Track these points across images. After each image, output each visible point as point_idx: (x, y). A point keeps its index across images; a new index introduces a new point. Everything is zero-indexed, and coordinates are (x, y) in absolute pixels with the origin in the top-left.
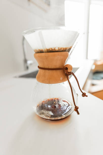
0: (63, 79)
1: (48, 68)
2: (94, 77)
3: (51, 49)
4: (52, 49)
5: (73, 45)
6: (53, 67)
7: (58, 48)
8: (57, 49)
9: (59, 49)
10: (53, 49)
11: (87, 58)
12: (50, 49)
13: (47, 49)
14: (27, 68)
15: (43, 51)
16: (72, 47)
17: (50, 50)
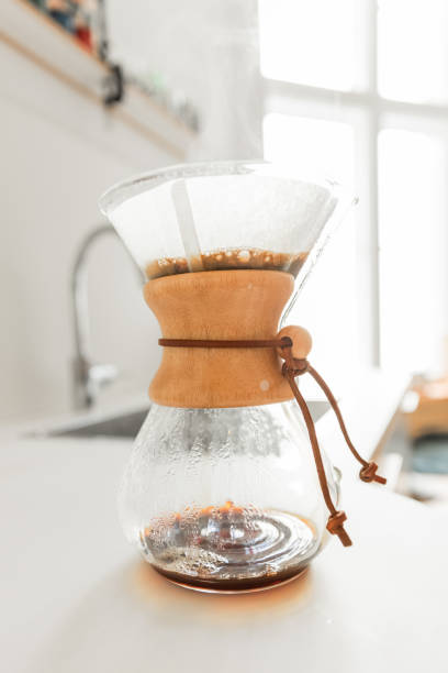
0: (271, 389)
1: (204, 338)
2: (420, 461)
3: (219, 258)
4: (223, 254)
5: (312, 246)
6: (227, 335)
7: (251, 253)
8: (244, 256)
9: (252, 258)
10: (229, 254)
11: (377, 362)
12: (215, 255)
13: (202, 256)
14: (88, 402)
15: (185, 264)
16: (307, 254)
17: (218, 262)
